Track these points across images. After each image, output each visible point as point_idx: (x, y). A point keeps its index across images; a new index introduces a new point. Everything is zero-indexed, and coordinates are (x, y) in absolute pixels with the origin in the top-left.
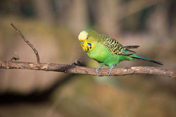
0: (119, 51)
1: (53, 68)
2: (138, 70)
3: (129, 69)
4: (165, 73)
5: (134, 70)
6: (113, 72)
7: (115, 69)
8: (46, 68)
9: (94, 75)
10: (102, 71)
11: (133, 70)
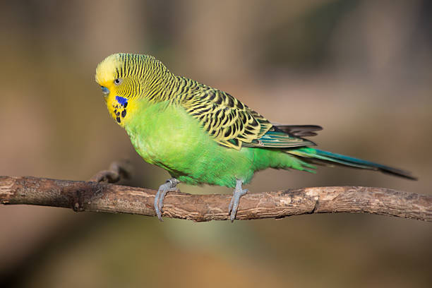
0: (246, 132)
1: (32, 192)
2: (330, 198)
3: (298, 195)
4: (422, 209)
5: (316, 199)
6: (244, 206)
7: (251, 197)
8: (6, 195)
9: (176, 217)
10: (206, 201)
11: (310, 198)
